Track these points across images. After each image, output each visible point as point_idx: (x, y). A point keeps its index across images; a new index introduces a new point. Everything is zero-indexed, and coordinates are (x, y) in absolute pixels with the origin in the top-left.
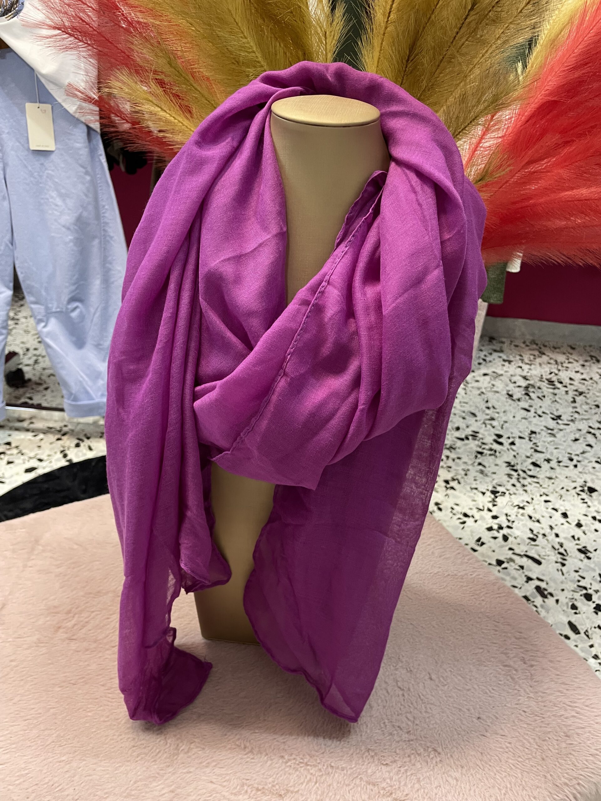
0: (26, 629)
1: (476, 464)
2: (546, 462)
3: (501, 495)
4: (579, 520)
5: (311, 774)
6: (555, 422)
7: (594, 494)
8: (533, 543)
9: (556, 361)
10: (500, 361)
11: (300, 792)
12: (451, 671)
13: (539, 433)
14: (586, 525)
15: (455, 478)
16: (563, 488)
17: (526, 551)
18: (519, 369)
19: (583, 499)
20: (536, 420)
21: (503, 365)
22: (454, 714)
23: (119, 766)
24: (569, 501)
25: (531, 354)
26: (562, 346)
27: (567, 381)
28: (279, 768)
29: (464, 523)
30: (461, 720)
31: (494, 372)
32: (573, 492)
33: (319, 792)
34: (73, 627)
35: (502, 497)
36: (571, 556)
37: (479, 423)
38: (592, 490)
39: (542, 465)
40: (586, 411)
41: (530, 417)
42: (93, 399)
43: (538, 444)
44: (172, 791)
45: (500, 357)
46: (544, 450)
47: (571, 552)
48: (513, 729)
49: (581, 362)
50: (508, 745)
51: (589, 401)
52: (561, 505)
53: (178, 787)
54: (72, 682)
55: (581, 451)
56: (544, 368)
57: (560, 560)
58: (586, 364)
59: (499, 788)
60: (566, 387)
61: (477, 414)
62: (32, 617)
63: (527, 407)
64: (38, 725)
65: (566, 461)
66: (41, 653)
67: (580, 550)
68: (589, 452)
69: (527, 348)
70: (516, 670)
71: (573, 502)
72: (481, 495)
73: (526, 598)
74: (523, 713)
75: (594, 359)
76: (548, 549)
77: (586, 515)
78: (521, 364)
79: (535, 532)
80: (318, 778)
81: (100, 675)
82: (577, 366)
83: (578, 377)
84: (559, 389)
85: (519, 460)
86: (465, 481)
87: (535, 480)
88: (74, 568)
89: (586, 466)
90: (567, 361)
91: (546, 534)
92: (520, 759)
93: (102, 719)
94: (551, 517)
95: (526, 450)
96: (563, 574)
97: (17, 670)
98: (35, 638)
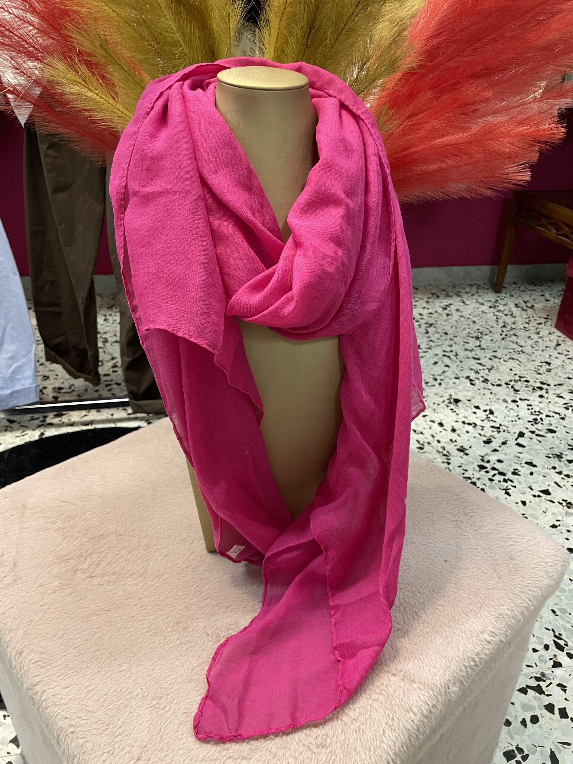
0: (45, 578)
4: (453, 427)
7: (460, 404)
8: (422, 451)
14: (459, 429)
16: (434, 403)
19: (452, 409)
22: (426, 562)
24: (441, 413)
27: (418, 317)
30: (432, 565)
34: (89, 567)
36: (453, 456)
38: (457, 401)
40: (438, 339)
47: (452, 453)
48: (472, 562)
52: (436, 417)
55: (442, 371)
57: (445, 460)
62: (46, 567)
64: (88, 649)
66: (67, 593)
67: (459, 450)
68: (448, 371)
71: (445, 413)
75: (435, 295)
77: (457, 422)
82: (423, 303)
88: (69, 521)
89: (448, 383)
97: (50, 612)
98: (57, 583)
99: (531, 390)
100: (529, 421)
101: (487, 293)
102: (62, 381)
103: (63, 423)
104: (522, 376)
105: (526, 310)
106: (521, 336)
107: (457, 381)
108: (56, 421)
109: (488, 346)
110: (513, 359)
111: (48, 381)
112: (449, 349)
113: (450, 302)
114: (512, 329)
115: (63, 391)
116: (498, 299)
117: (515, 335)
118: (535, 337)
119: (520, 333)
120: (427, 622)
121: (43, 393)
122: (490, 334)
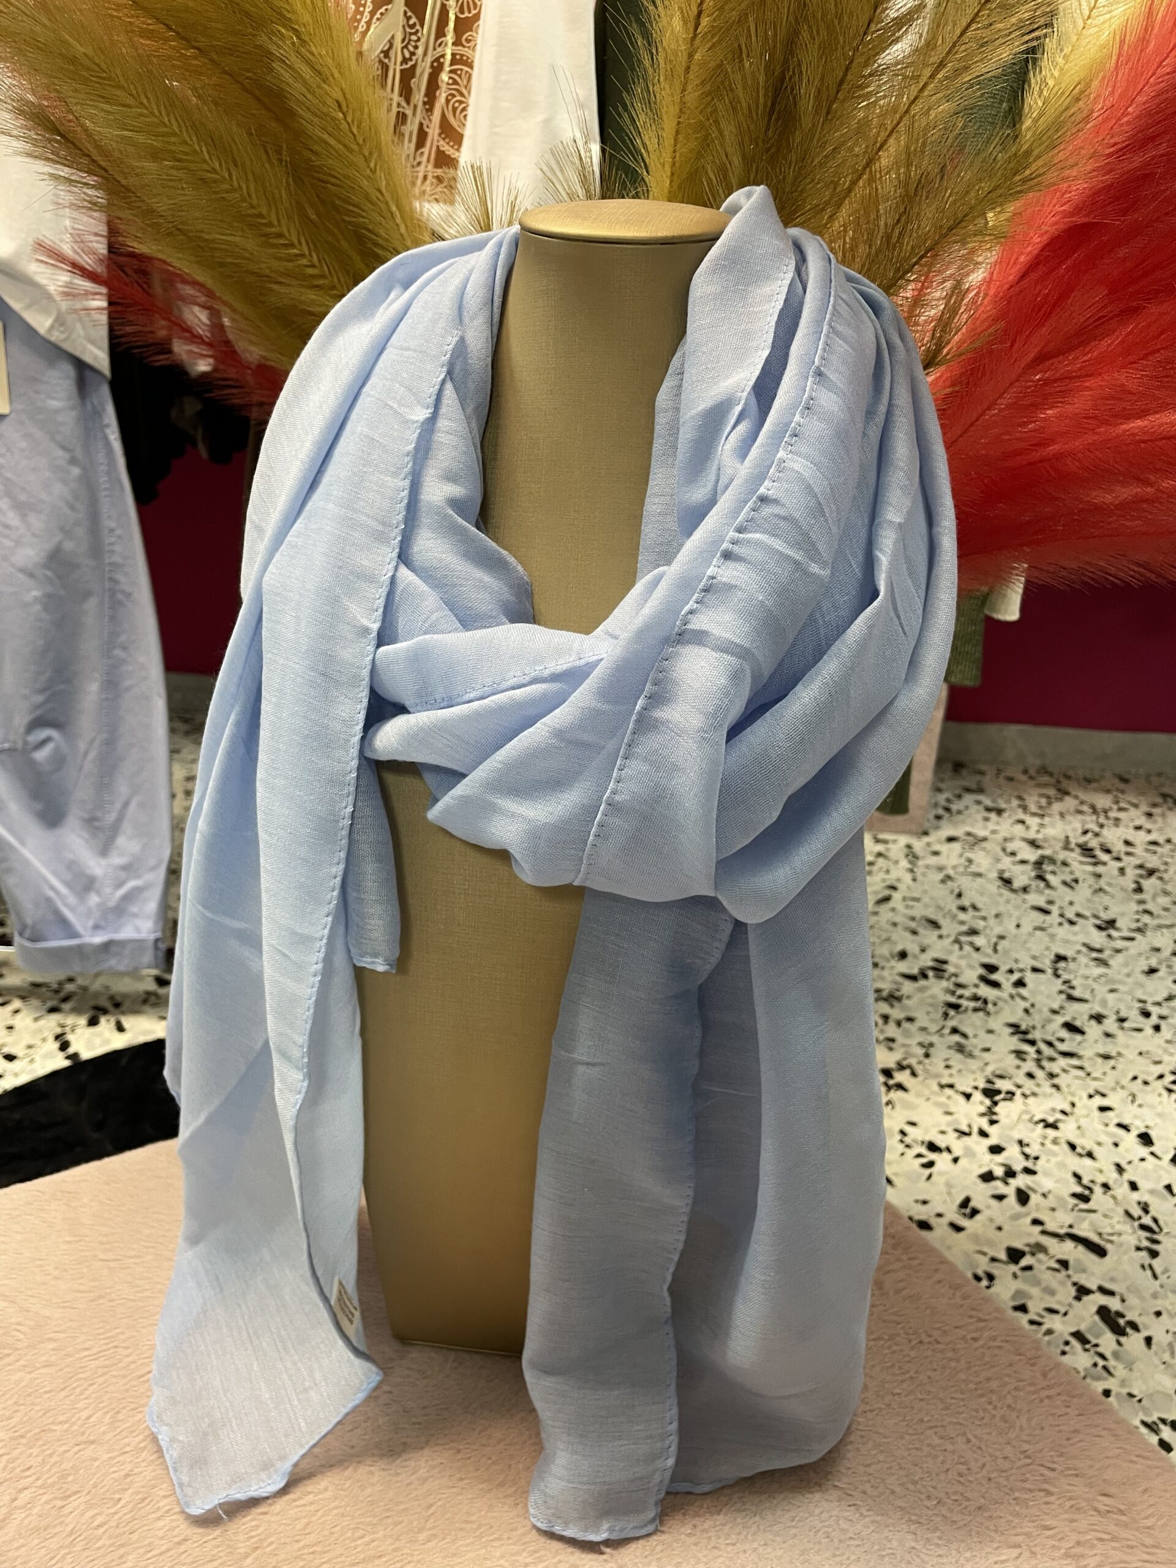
1: (947, 1031)
2: (1093, 1023)
3: (1004, 1099)
6: (1104, 934)
8: (1083, 1206)
10: (978, 812)
13: (1074, 959)
15: (905, 1063)
16: (1135, 1078)
17: (1071, 1226)
18: (1020, 827)
20: (1064, 931)
21: (987, 819)
24: (1152, 1107)
25: (1042, 795)
26: (1102, 777)
29: (930, 1164)
31: (969, 834)
35: (1008, 1103)
36: (1168, 1234)
37: (947, 942)
39: (1086, 1029)
40: (1166, 909)
41: (1051, 926)
43: (1074, 983)
45: (979, 803)
46: (1087, 996)
51: (1168, 888)
52: (1136, 1117)
55: (1165, 995)
56: (1070, 823)
57: (1145, 1243)
58: (1155, 811)
60: (1118, 859)
61: (942, 922)
63: (1042, 904)
69: (1032, 783)
71: (1159, 1110)
72: (962, 1099)
73: (1078, 1335)
75: (1170, 800)
78: (1021, 815)
79: (1085, 1181)
84: (1104, 864)
85: (1036, 1019)
86: (926, 1071)
87: (1074, 1062)
90: (1115, 807)
91: (1111, 1183)
94: (1116, 1145)
95: (1048, 996)
96: (1155, 1277)
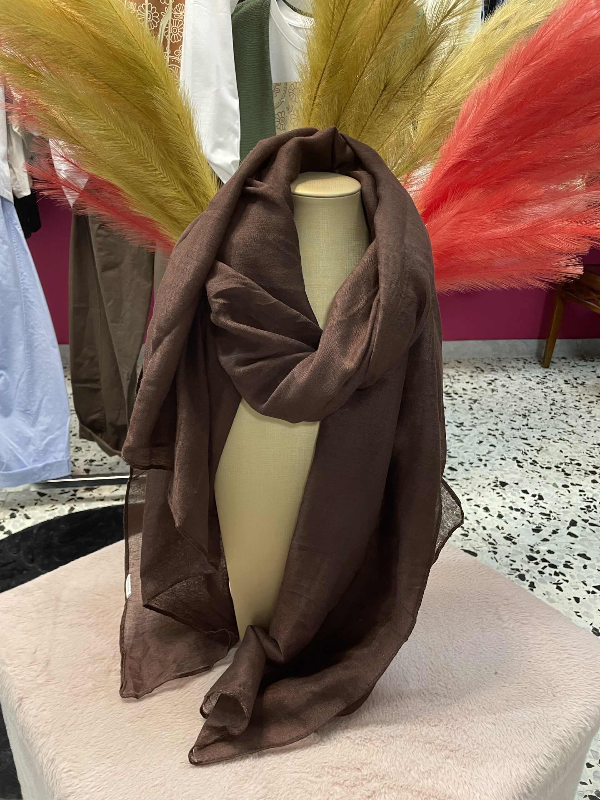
0: (78, 679)
2: (460, 466)
4: (499, 512)
5: (377, 747)
6: (460, 428)
7: (506, 487)
8: (466, 538)
9: (448, 375)
11: (373, 763)
12: (462, 641)
14: (506, 515)
16: (479, 486)
17: (462, 547)
19: (498, 493)
22: (476, 675)
23: (210, 778)
24: (487, 497)
26: (450, 362)
27: (461, 392)
28: (349, 747)
30: (482, 678)
32: (489, 488)
33: (389, 760)
36: (500, 545)
38: (503, 484)
39: (457, 469)
40: (483, 416)
42: (26, 466)
44: (265, 788)
46: (456, 455)
47: (499, 541)
48: (525, 677)
49: (469, 374)
50: (525, 690)
51: (483, 407)
52: (481, 501)
53: (269, 783)
54: (140, 716)
55: (487, 451)
57: (492, 549)
58: (473, 374)
59: (528, 724)
60: (461, 397)
62: (79, 667)
64: (121, 760)
65: (476, 463)
66: (101, 697)
67: (505, 538)
68: (494, 451)
70: (513, 631)
71: (490, 497)
74: (529, 663)
75: (479, 369)
76: (479, 541)
77: (504, 507)
79: (465, 529)
80: (384, 748)
81: (164, 704)
82: (466, 378)
83: (469, 387)
84: (456, 399)
87: (455, 482)
88: (103, 617)
89: (494, 464)
90: (457, 374)
91: (475, 528)
92: (537, 699)
93: (179, 742)
94: (476, 513)
96: (497, 561)
97: (83, 716)
98: (90, 685)
99: (584, 474)
100: (582, 509)
101: (535, 368)
102: (94, 453)
103: (94, 497)
104: (573, 458)
105: (576, 387)
106: (571, 415)
107: (502, 462)
108: (87, 495)
109: (537, 425)
110: (563, 440)
111: (80, 453)
112: (494, 427)
113: (495, 377)
114: (562, 407)
115: (94, 463)
116: (547, 374)
117: (565, 414)
118: (587, 417)
119: (571, 412)
120: (478, 744)
121: (75, 465)
122: (539, 412)
